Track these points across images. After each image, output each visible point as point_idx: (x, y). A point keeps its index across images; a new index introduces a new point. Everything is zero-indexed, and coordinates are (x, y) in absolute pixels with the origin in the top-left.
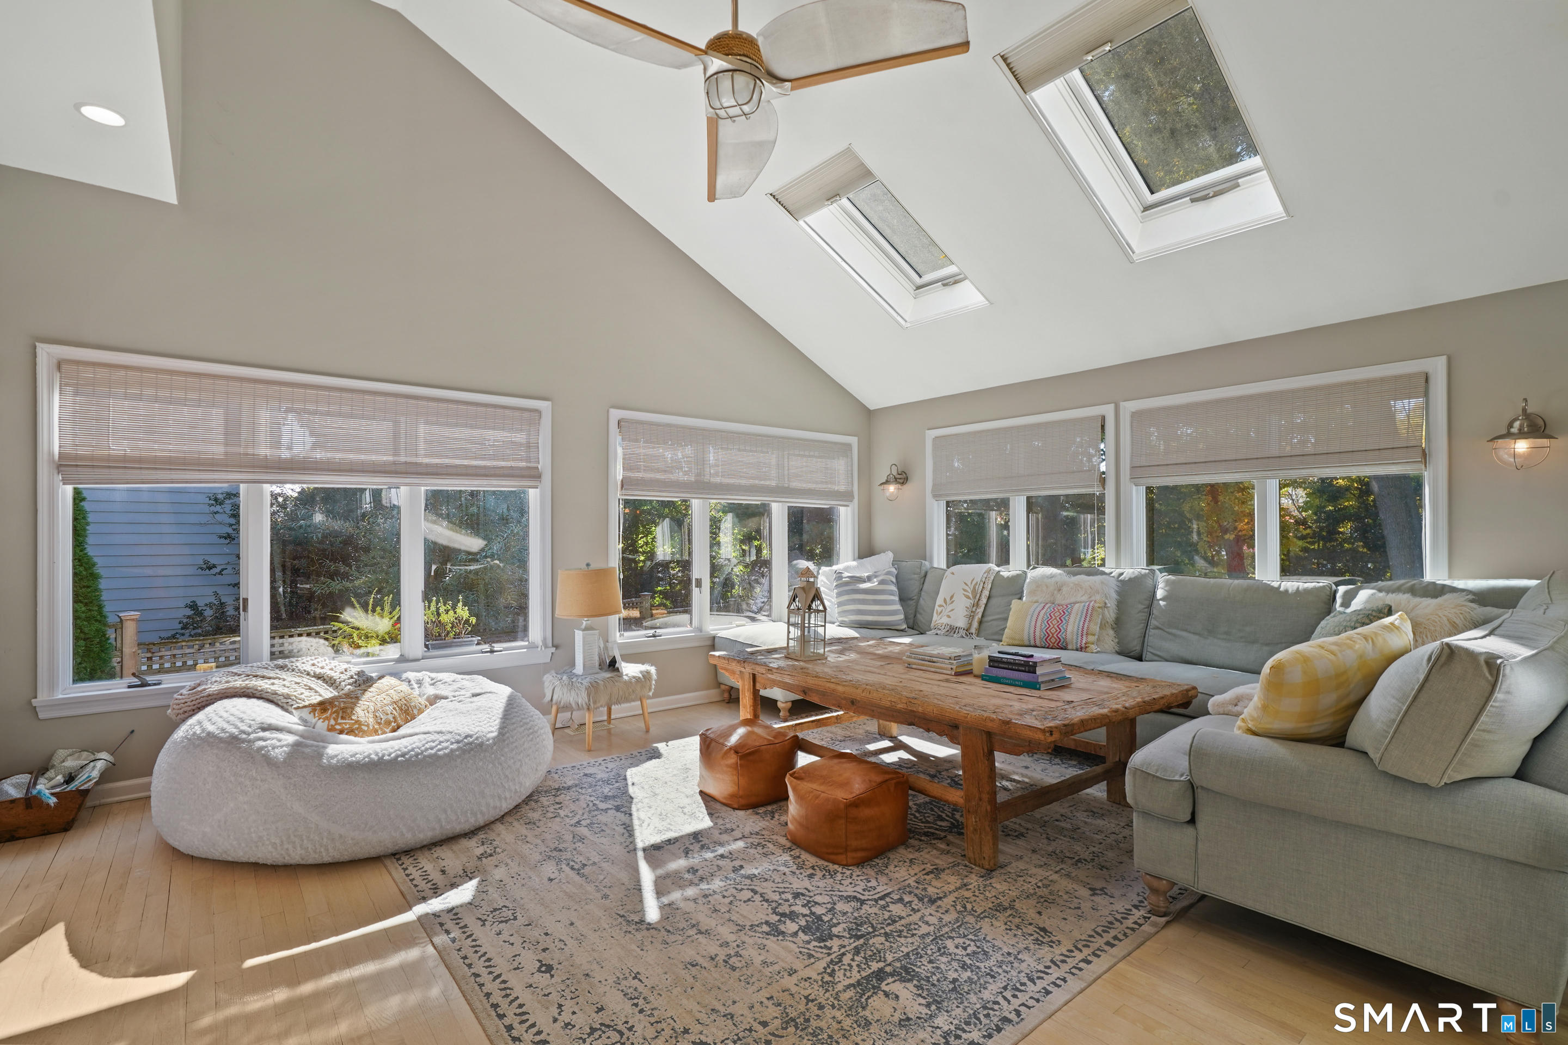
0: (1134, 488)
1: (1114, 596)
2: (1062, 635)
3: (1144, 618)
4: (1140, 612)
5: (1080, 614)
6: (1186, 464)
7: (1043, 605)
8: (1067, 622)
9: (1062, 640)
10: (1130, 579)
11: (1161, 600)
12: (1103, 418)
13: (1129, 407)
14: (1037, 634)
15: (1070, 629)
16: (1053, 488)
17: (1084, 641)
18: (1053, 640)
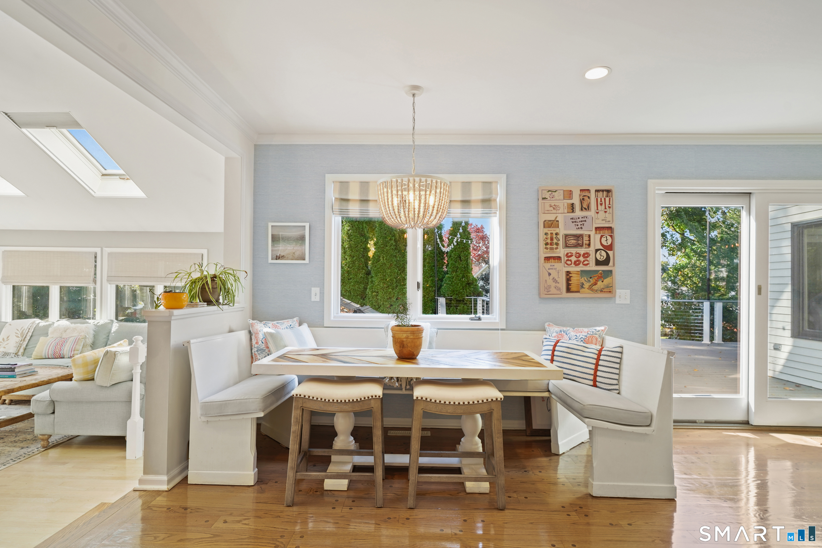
0: (109, 285)
1: (92, 332)
2: (61, 352)
3: (105, 341)
4: (104, 338)
5: (72, 342)
6: (129, 277)
7: (55, 339)
8: (65, 346)
9: (62, 354)
10: (102, 325)
11: (113, 333)
12: (96, 253)
13: (107, 250)
14: (50, 352)
15: (65, 349)
16: (72, 283)
17: (72, 354)
18: (57, 355)
